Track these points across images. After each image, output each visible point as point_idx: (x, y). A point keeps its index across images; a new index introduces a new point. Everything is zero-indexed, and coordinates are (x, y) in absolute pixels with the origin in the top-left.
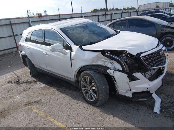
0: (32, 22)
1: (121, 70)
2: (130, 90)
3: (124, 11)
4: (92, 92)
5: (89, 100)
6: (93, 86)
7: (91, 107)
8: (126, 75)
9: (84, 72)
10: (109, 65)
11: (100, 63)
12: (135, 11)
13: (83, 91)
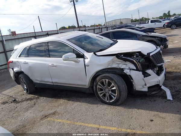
0: (5, 40)
1: (135, 69)
2: (146, 85)
3: (96, 27)
4: (111, 93)
5: (108, 101)
6: (113, 87)
7: (112, 107)
8: (141, 73)
9: (100, 76)
10: (123, 67)
11: (115, 66)
12: (105, 27)
13: (99, 95)
